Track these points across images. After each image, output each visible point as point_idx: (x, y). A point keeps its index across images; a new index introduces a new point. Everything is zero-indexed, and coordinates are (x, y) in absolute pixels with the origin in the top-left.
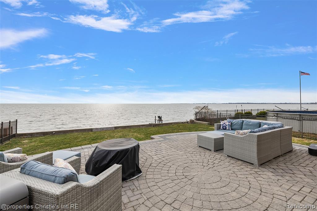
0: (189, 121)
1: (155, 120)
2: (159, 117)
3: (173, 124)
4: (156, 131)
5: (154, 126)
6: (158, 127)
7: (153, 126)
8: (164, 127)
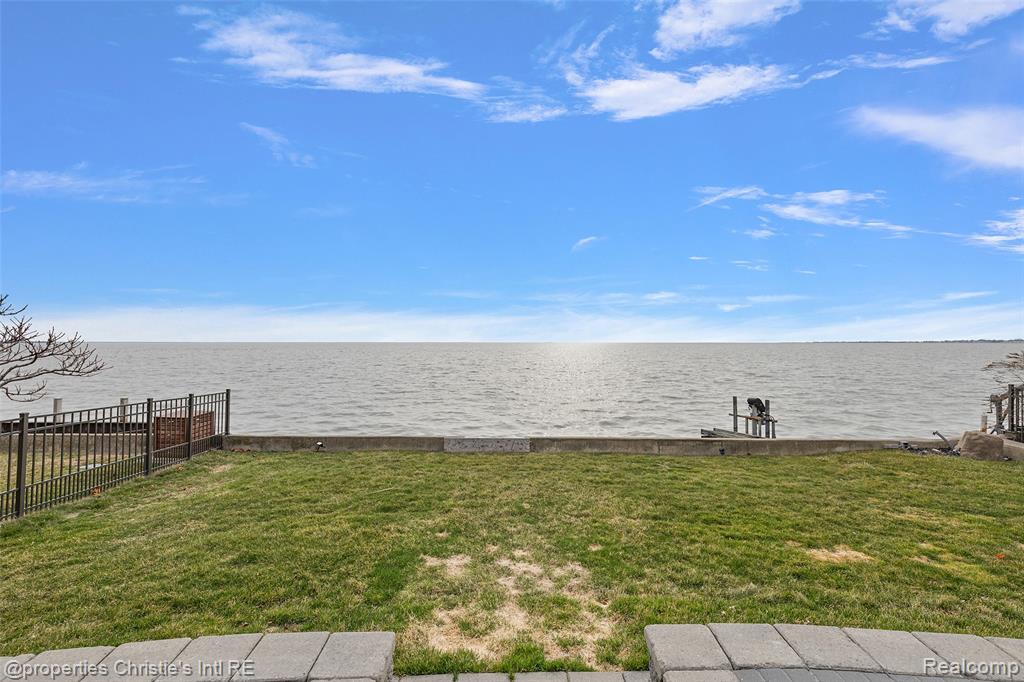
0: (956, 442)
1: (736, 416)
2: (754, 403)
3: (839, 449)
4: (732, 495)
5: (722, 452)
6: (746, 462)
7: (716, 449)
8: (786, 462)
